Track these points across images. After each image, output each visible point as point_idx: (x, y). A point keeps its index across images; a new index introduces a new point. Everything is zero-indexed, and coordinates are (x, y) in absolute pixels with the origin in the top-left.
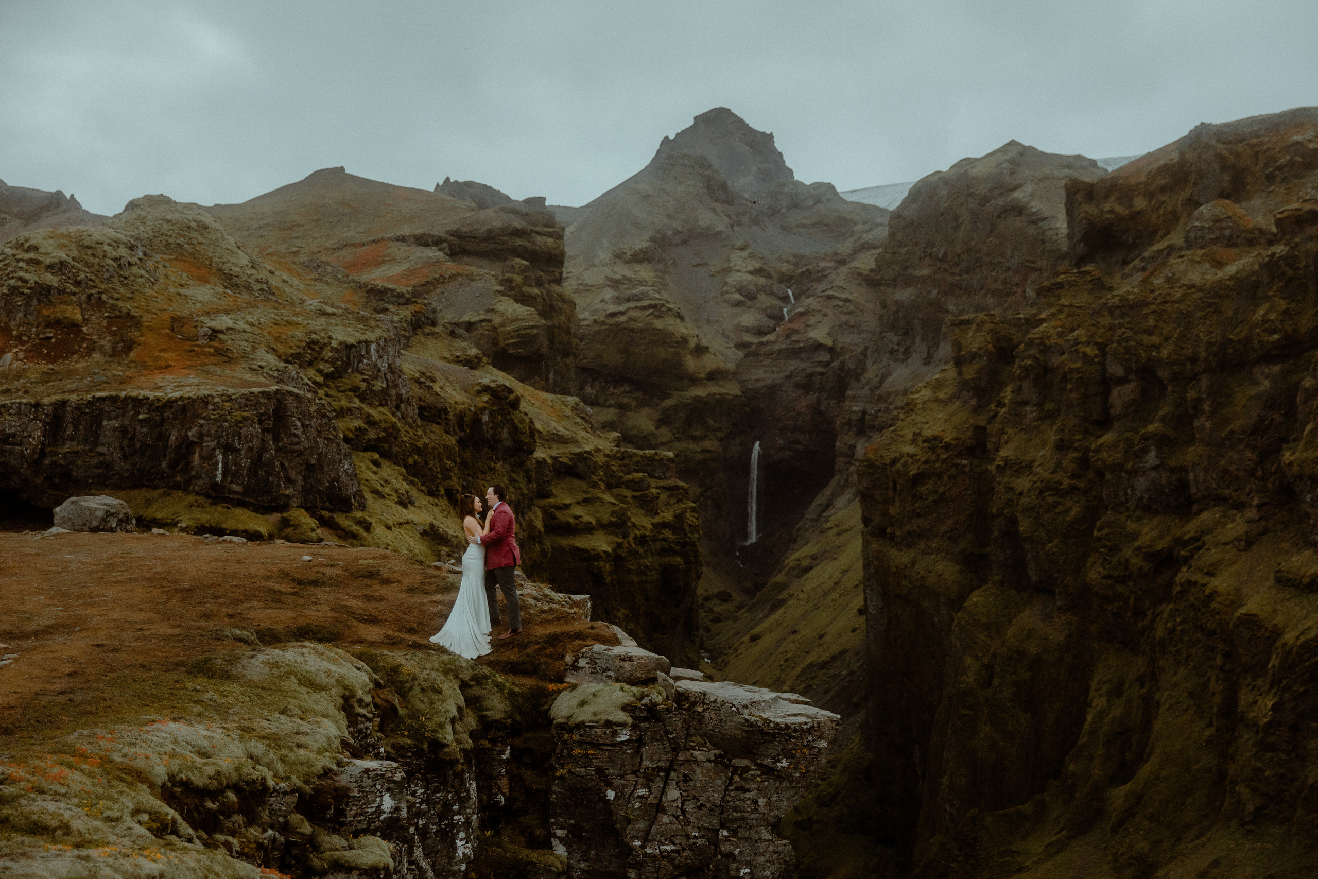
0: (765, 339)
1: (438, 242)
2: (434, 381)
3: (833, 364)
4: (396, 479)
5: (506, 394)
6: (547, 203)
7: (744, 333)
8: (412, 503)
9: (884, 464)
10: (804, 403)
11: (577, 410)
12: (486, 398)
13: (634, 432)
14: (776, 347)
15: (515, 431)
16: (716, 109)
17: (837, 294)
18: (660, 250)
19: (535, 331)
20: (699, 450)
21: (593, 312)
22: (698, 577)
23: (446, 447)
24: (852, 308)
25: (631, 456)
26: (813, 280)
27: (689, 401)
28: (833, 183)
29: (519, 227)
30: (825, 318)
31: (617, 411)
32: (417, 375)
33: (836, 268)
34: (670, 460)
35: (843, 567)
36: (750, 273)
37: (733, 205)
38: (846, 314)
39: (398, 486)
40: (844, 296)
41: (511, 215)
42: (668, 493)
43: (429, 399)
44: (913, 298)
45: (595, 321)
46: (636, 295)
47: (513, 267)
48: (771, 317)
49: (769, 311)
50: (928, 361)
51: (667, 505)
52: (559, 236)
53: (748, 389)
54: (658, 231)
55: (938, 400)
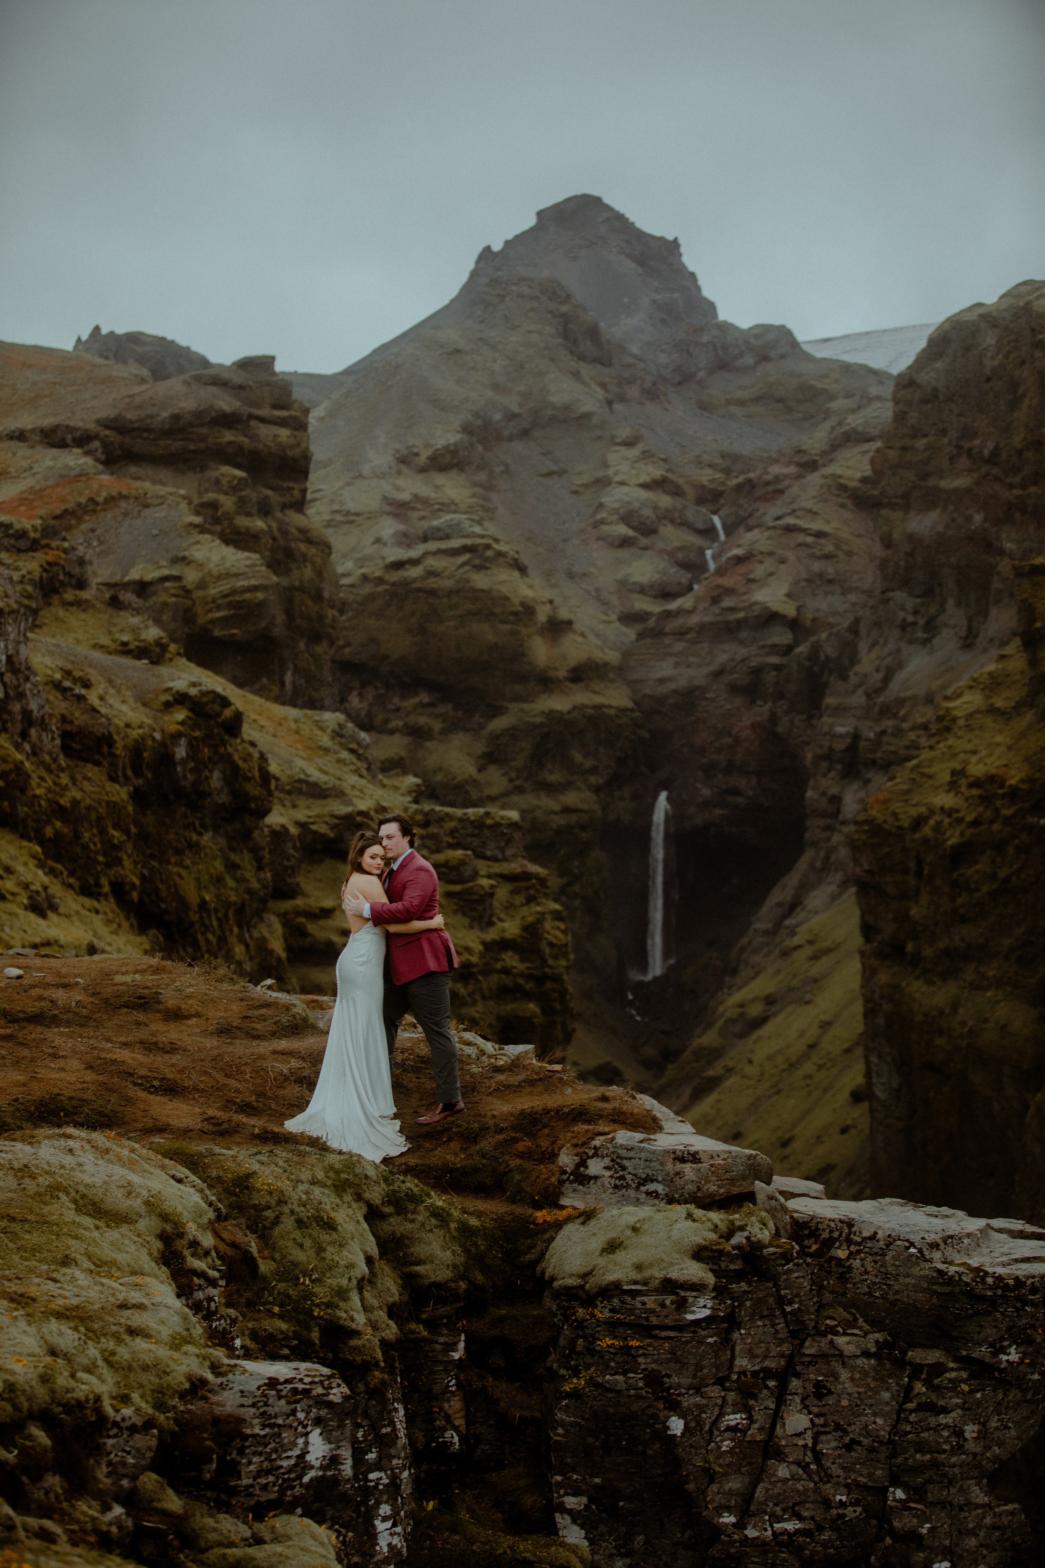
0: (673, 605)
1: (82, 440)
2: (87, 685)
3: (798, 650)
4: (25, 864)
5: (217, 707)
6: (279, 367)
7: (636, 596)
8: (54, 908)
9: (900, 828)
10: (746, 721)
11: (341, 736)
12: (181, 715)
13: (439, 778)
14: (694, 620)
15: (234, 774)
16: (575, 197)
17: (802, 523)
18: (480, 448)
19: (260, 596)
20: (557, 807)
21: (361, 562)
22: (568, 1038)
23: (113, 807)
24: (829, 547)
25: (441, 820)
26: (757, 499)
27: (538, 720)
28: (789, 326)
29: (227, 408)
30: (782, 566)
31: (406, 740)
32: (58, 676)
33: (799, 477)
34: (514, 825)
35: (823, 1017)
36: (645, 486)
37: (610, 365)
38: (819, 558)
39: (29, 877)
40: (816, 525)
41: (214, 390)
42: (509, 887)
43: (80, 718)
44: (940, 528)
45: (365, 578)
46: (438, 529)
47: (217, 481)
48: (685, 566)
49: (680, 555)
50: (968, 642)
51: (509, 907)
52: (300, 425)
53: (645, 696)
54: (476, 414)
55: (992, 710)
